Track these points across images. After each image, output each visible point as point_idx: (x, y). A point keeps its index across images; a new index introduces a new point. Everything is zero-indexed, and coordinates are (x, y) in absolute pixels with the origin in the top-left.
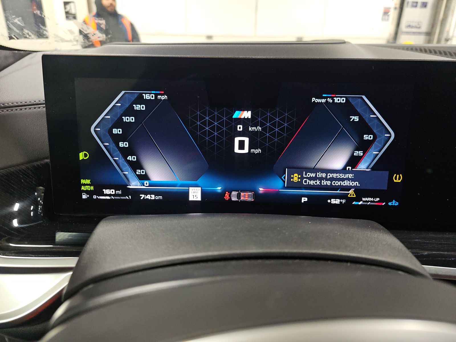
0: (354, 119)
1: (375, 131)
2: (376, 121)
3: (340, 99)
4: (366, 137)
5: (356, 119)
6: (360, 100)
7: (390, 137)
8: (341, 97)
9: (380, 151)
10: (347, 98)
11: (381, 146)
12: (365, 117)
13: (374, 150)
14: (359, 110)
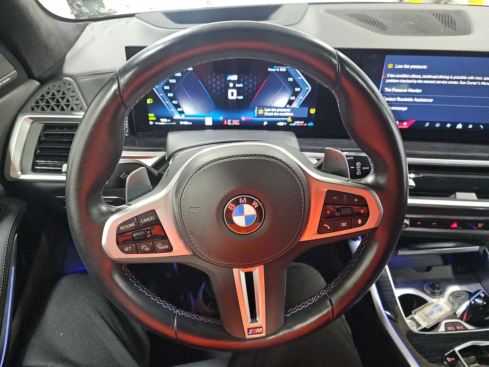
1: (301, 86)
2: (302, 81)
4: (297, 89)
5: (291, 80)
6: (293, 69)
7: (308, 89)
8: (284, 68)
9: (304, 97)
10: (287, 69)
11: (304, 94)
12: (296, 79)
13: (301, 97)
14: (293, 75)
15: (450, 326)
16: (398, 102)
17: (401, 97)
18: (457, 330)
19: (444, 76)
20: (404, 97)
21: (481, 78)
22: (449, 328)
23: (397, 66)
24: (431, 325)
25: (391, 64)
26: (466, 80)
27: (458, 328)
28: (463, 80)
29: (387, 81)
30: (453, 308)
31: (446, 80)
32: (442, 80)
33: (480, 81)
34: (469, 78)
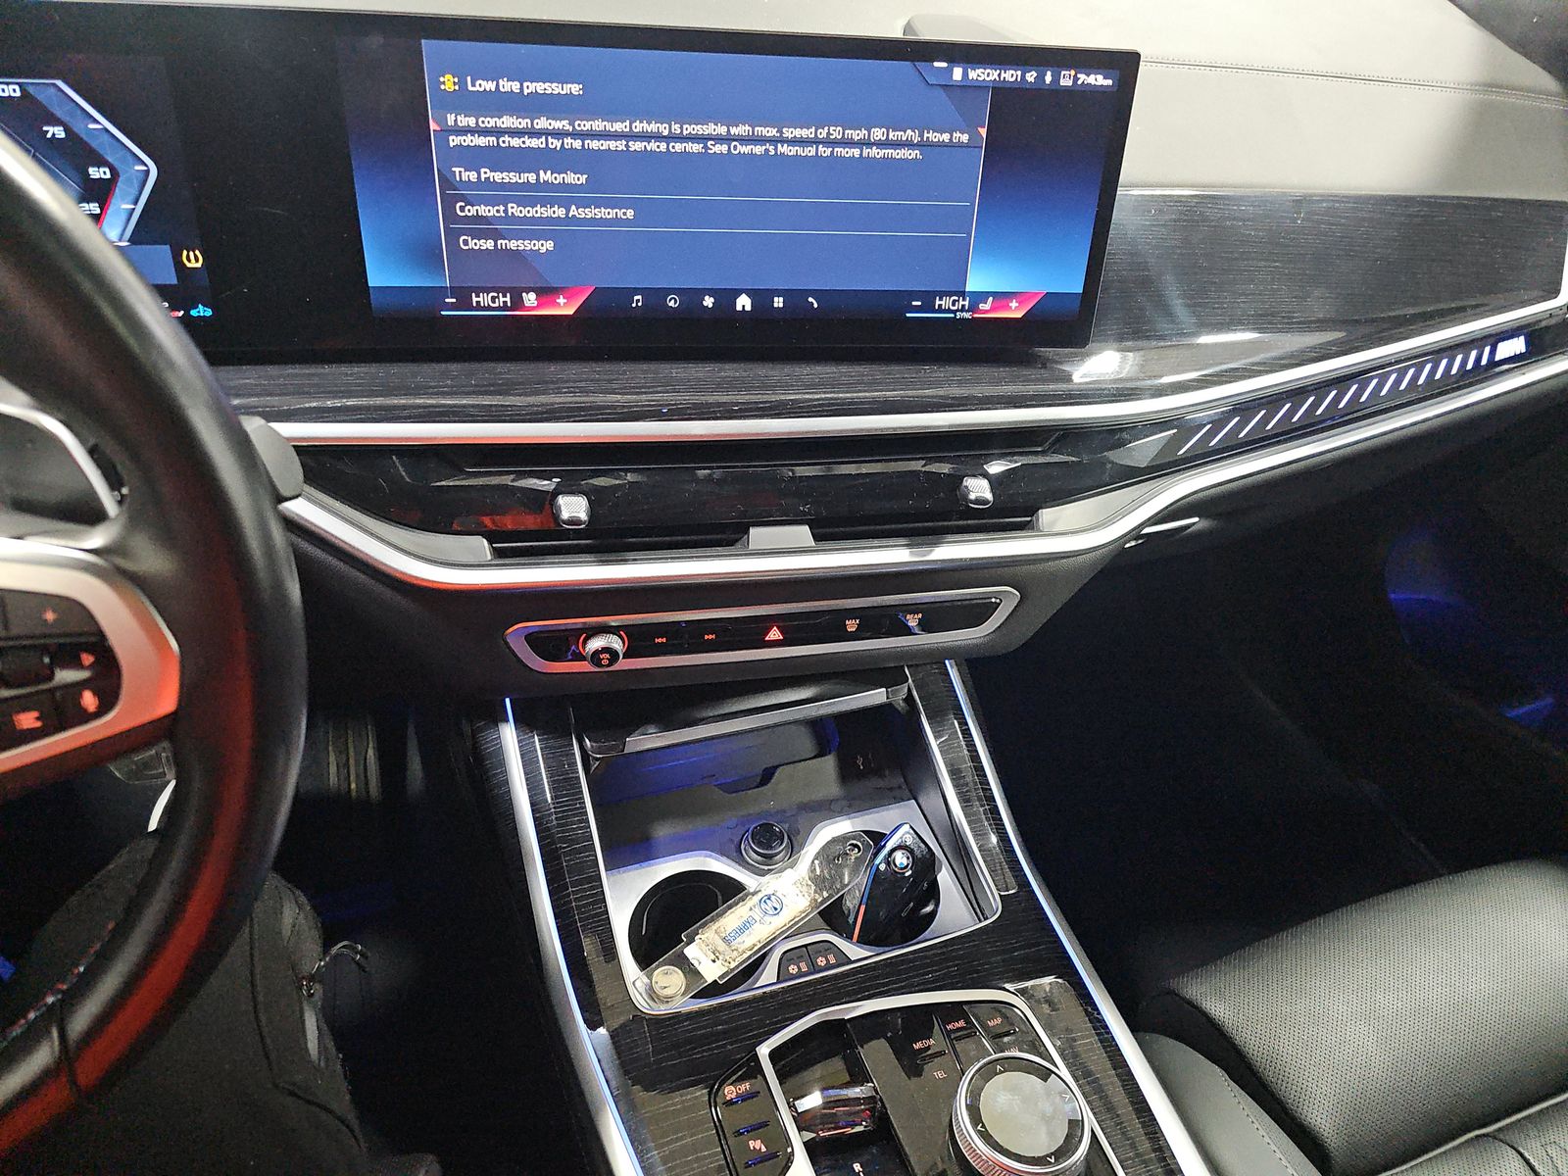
0: (54, 134)
1: (110, 160)
2: (106, 137)
3: (5, 87)
4: (95, 173)
5: (59, 132)
6: (52, 90)
7: (147, 172)
8: (8, 84)
9: (136, 202)
10: (24, 86)
11: (134, 192)
12: (78, 127)
13: (123, 200)
14: (59, 113)
15: (796, 961)
16: (514, 219)
17: (522, 202)
18: (816, 969)
19: (649, 123)
20: (531, 202)
21: (772, 132)
22: (793, 969)
23: (473, 85)
24: (733, 969)
25: (448, 77)
26: (727, 139)
27: (821, 961)
28: (719, 139)
29: (454, 141)
30: (817, 896)
31: (658, 137)
32: (646, 137)
33: (774, 141)
34: (734, 131)
